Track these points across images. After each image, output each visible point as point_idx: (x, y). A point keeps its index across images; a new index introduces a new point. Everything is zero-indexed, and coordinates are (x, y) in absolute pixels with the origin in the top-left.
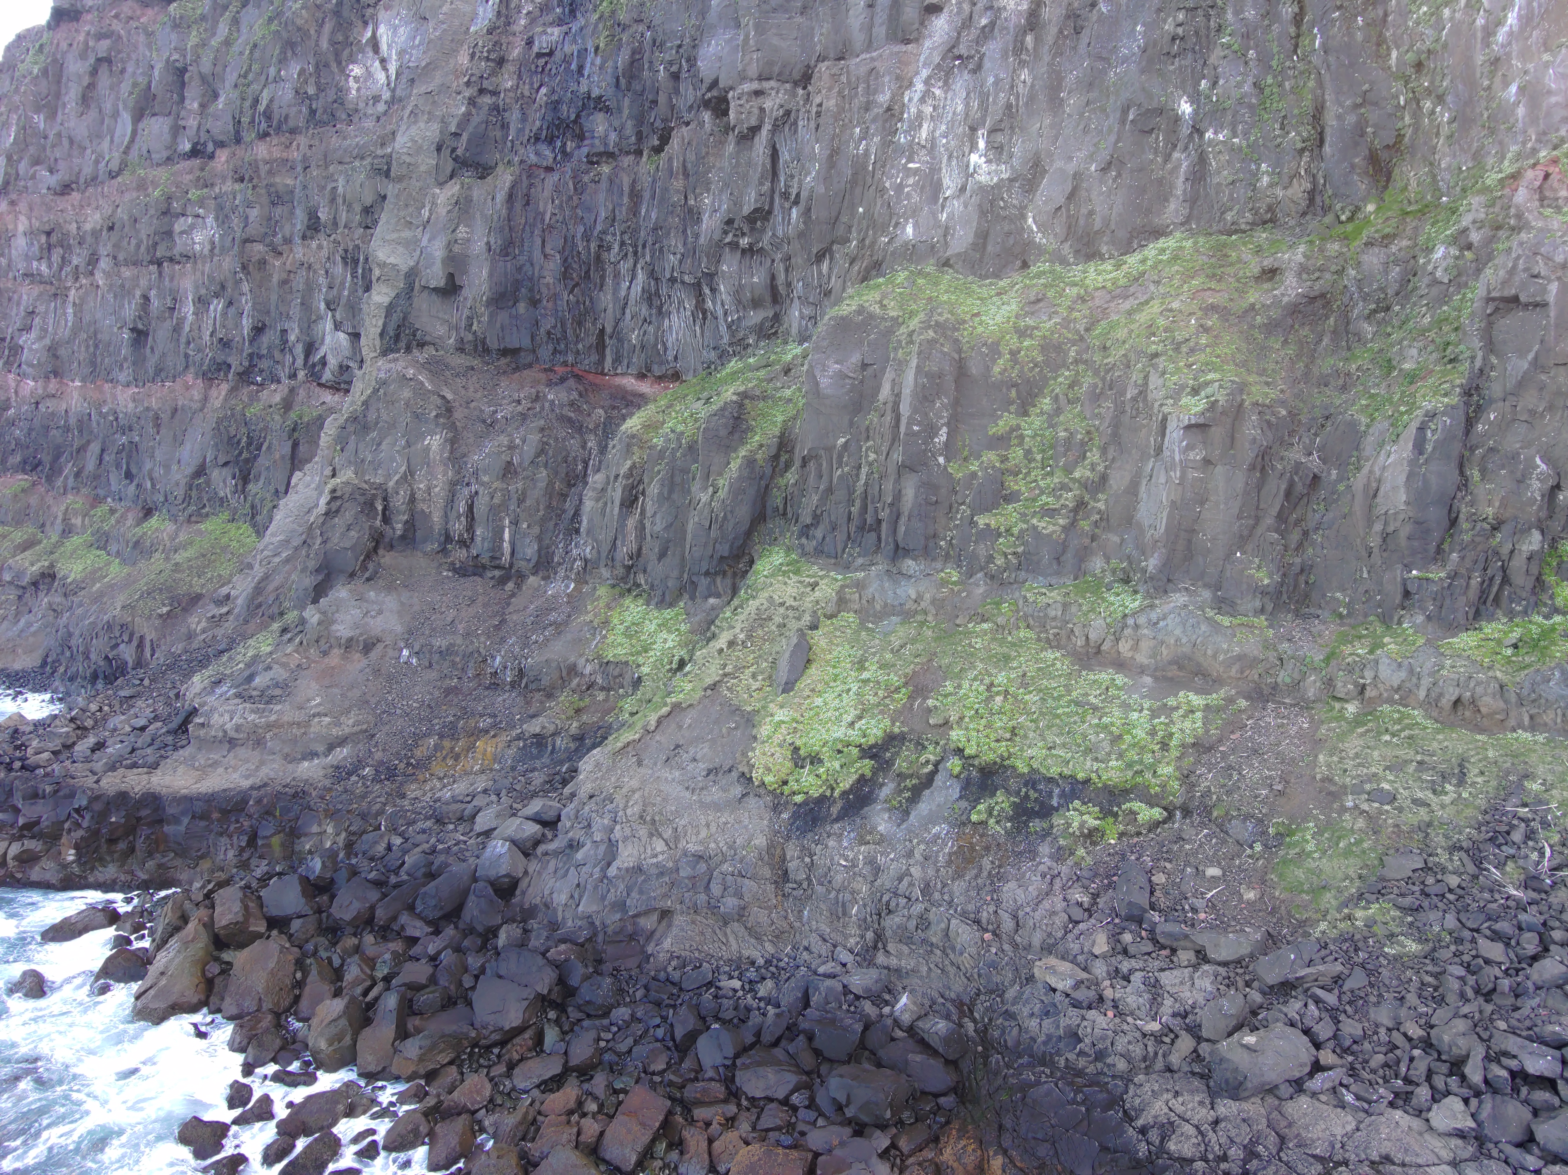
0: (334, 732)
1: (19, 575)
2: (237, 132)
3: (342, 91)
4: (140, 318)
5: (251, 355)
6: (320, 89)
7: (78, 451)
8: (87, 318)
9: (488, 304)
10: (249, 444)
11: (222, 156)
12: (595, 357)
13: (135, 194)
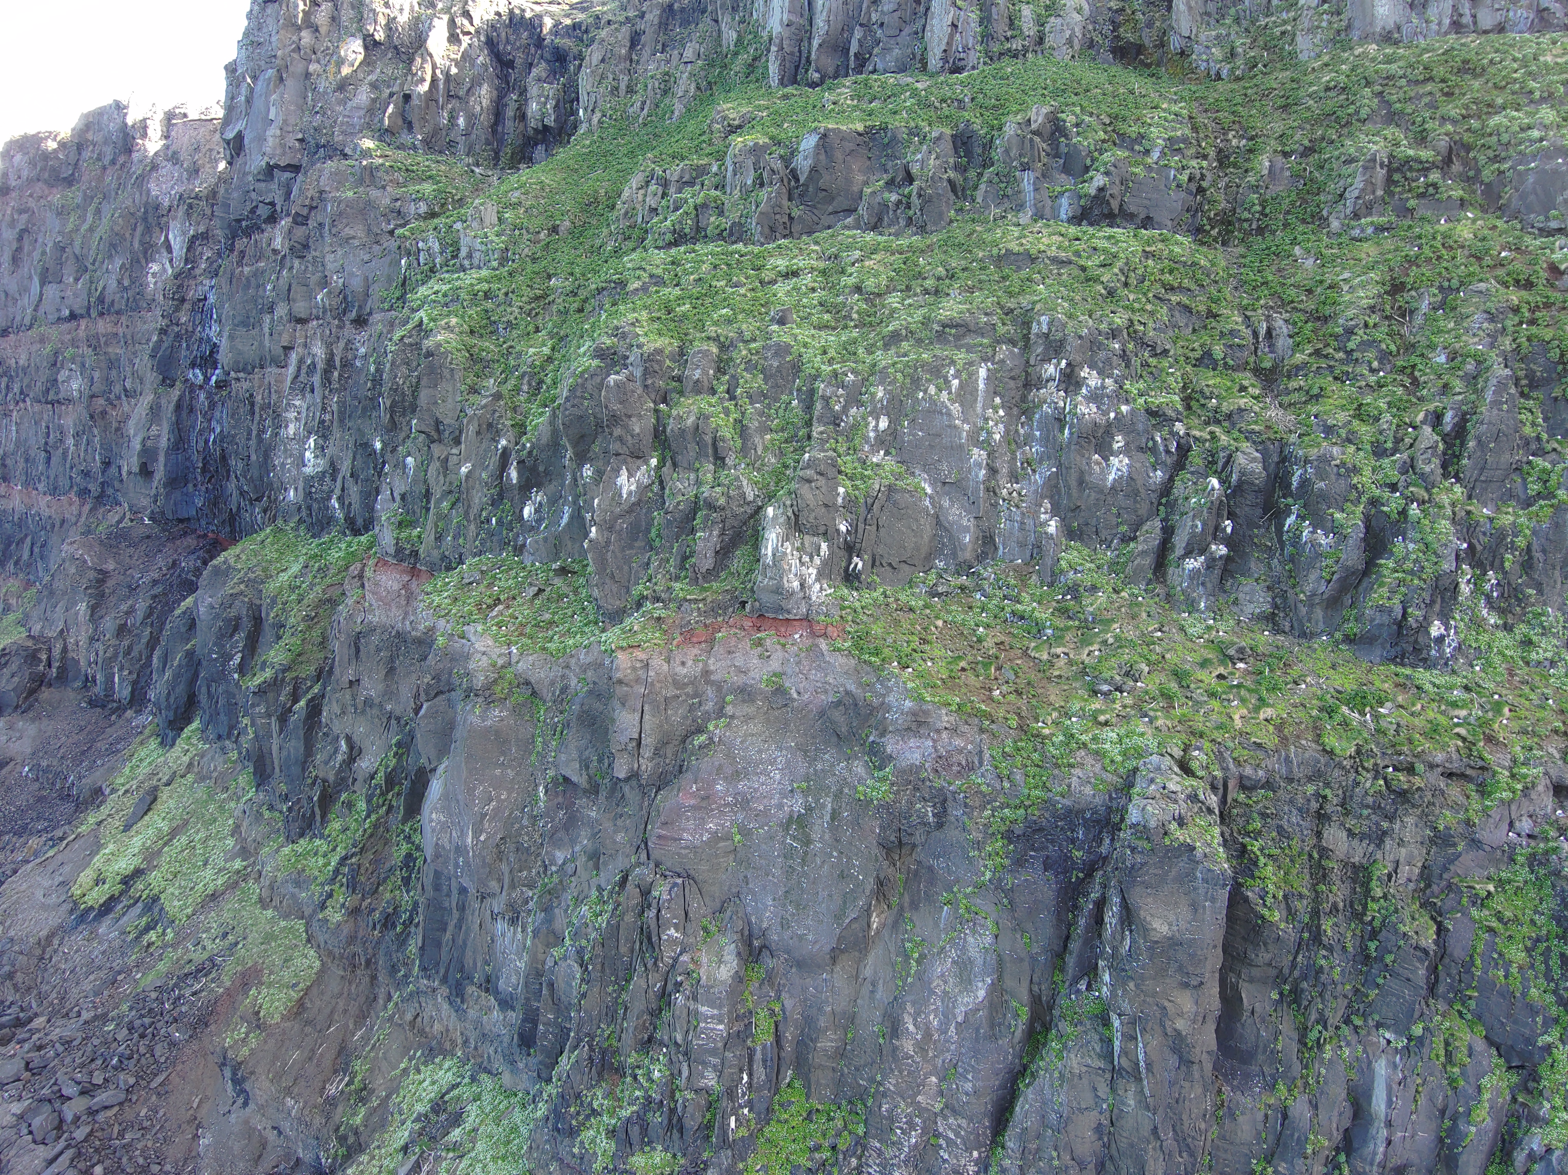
2: (89, 309)
3: (144, 285)
6: (132, 282)
7: (19, 542)
9: (166, 487)
11: (83, 325)
12: (228, 529)
13: (38, 346)
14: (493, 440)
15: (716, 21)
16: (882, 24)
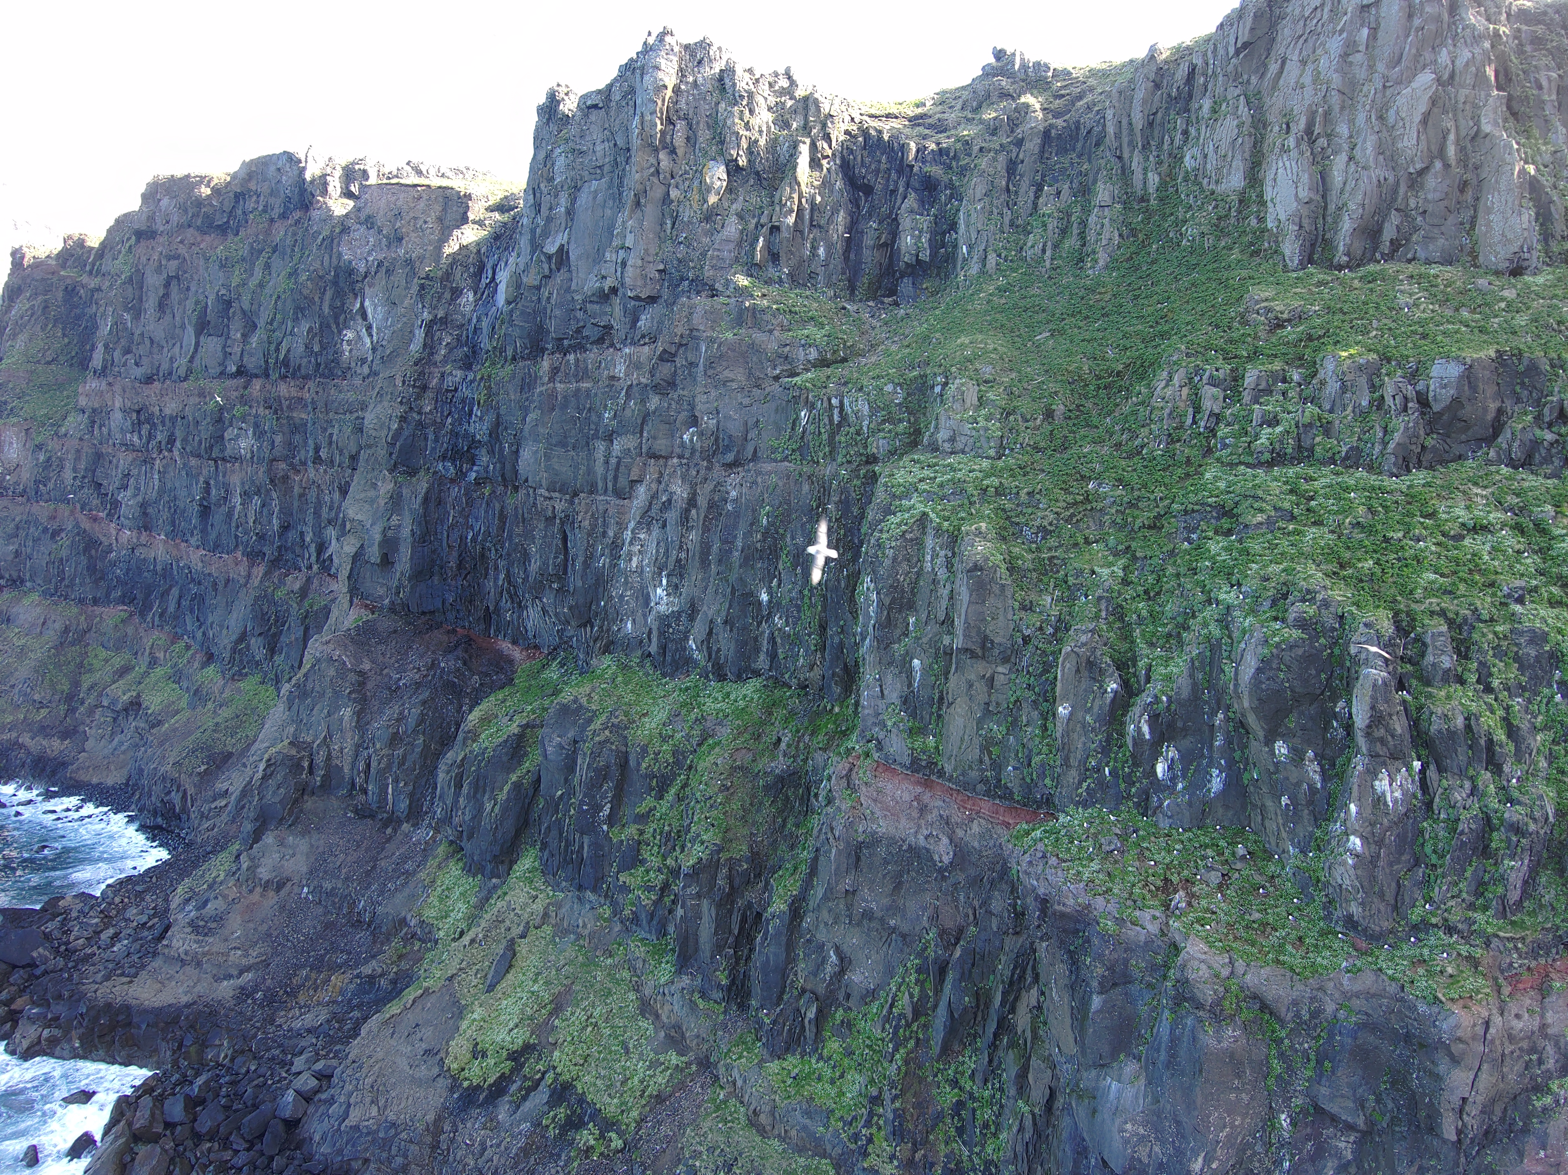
0: (244, 962)
1: (114, 702)
2: (267, 369)
3: (338, 353)
4: (203, 498)
5: (280, 547)
6: (323, 348)
7: (162, 595)
8: (169, 485)
9: (410, 579)
10: (277, 621)
11: (257, 384)
12: (482, 626)
13: (197, 400)
14: (1094, 679)
15: (1120, 158)
16: (1425, 212)
